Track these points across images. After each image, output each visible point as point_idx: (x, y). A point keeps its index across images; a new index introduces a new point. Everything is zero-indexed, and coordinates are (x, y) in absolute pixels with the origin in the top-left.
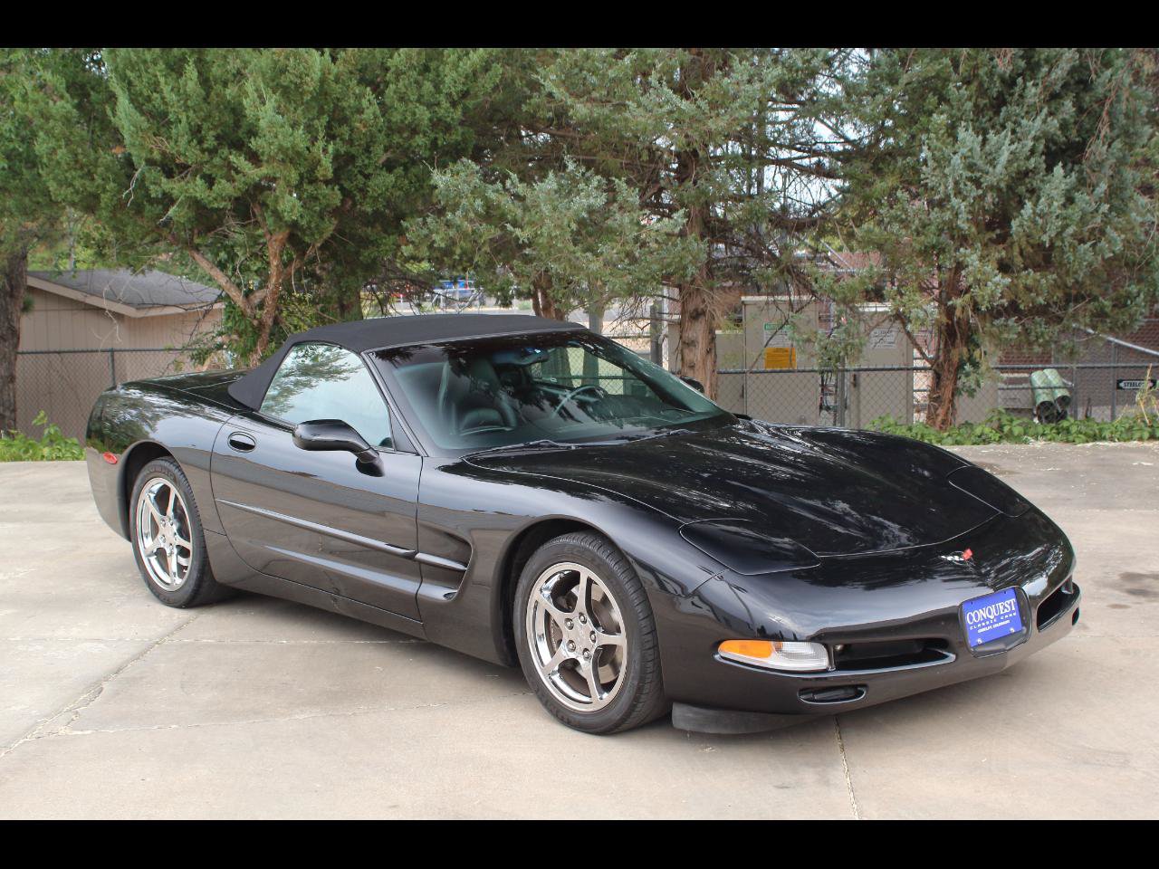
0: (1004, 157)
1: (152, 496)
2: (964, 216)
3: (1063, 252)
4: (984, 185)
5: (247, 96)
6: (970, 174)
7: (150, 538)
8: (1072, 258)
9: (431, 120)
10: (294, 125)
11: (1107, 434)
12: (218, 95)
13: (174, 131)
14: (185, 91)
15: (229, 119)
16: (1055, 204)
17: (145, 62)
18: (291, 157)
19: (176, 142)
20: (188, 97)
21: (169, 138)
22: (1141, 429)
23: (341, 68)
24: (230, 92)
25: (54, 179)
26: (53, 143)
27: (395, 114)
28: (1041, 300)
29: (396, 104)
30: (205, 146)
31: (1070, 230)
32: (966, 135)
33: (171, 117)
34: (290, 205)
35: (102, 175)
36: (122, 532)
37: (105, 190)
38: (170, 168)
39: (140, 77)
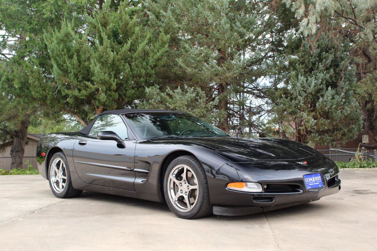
0: (313, 84)
1: (55, 164)
2: (302, 102)
3: (332, 113)
4: (307, 93)
5: (91, 64)
6: (303, 89)
7: (54, 177)
8: (335, 115)
9: (145, 73)
10: (105, 73)
11: (347, 166)
12: (83, 65)
13: (69, 75)
14: (73, 63)
15: (86, 72)
16: (329, 98)
17: (62, 55)
18: (104, 82)
19: (70, 78)
20: (74, 65)
21: (68, 78)
22: (357, 165)
23: (119, 57)
24: (87, 63)
25: (34, 91)
26: (34, 80)
27: (135, 71)
28: (326, 128)
29: (135, 68)
30: (79, 80)
31: (334, 106)
32: (302, 78)
33: (69, 71)
34: (102, 97)
35: (48, 90)
36: (46, 178)
37: (49, 94)
38: (68, 87)
39: (60, 59)
